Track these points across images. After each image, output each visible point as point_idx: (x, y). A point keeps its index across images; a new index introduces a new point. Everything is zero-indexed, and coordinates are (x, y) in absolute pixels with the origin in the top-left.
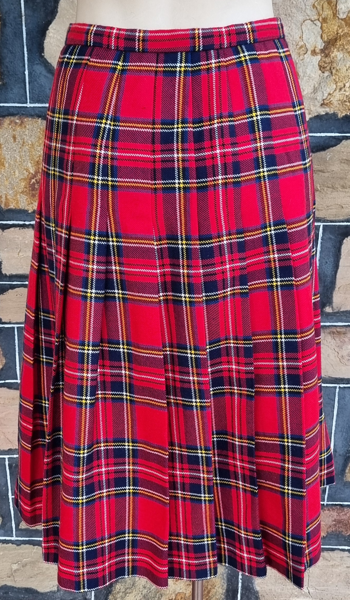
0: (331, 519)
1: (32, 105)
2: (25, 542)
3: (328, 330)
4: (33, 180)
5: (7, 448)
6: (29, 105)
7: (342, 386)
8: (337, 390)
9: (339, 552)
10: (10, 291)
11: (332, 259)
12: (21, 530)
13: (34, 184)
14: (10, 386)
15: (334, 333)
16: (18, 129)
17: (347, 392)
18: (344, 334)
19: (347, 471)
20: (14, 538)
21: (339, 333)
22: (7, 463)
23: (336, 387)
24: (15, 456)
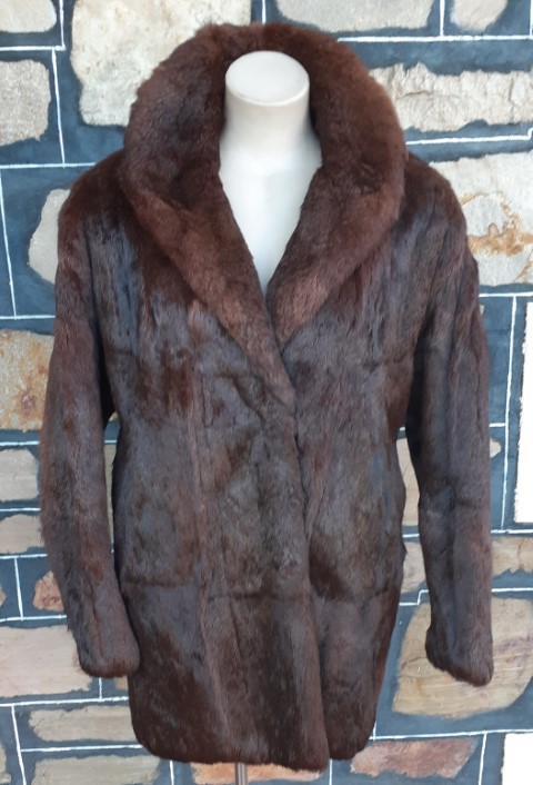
0: (382, 756)
1: (20, 317)
4: (26, 398)
5: (12, 695)
6: (16, 317)
10: (7, 519)
13: (26, 402)
14: (12, 625)
16: (6, 343)
19: (395, 700)
22: (13, 712)
24: (22, 704)
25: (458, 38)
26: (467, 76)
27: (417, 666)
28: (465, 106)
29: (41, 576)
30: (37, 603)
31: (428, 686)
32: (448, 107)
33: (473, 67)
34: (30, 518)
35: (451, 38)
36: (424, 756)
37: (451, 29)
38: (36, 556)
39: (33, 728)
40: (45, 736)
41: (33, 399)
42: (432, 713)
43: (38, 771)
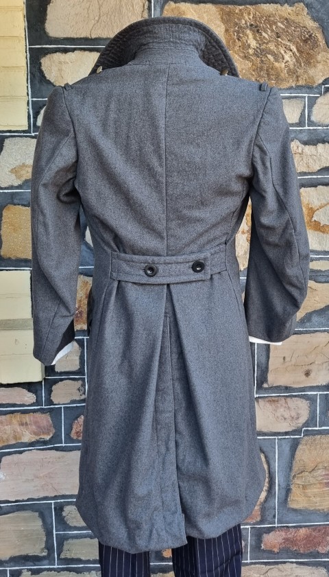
0: (281, 538)
2: (63, 569)
3: (267, 399)
5: (53, 495)
7: (280, 437)
8: (277, 441)
9: (289, 564)
10: (60, 382)
11: (264, 353)
12: (61, 559)
14: (57, 449)
15: (270, 401)
17: (283, 441)
18: (277, 401)
20: (56, 566)
21: (274, 401)
22: (53, 506)
23: (275, 439)
24: (59, 501)
25: (315, 128)
26: (320, 146)
27: (302, 477)
28: (320, 160)
29: (76, 418)
30: (73, 435)
31: (309, 491)
32: (311, 161)
33: (323, 142)
34: (73, 382)
35: (311, 128)
36: (308, 538)
37: (311, 123)
38: (75, 405)
39: (65, 517)
40: (72, 523)
41: (81, 313)
42: (313, 508)
43: (65, 547)
